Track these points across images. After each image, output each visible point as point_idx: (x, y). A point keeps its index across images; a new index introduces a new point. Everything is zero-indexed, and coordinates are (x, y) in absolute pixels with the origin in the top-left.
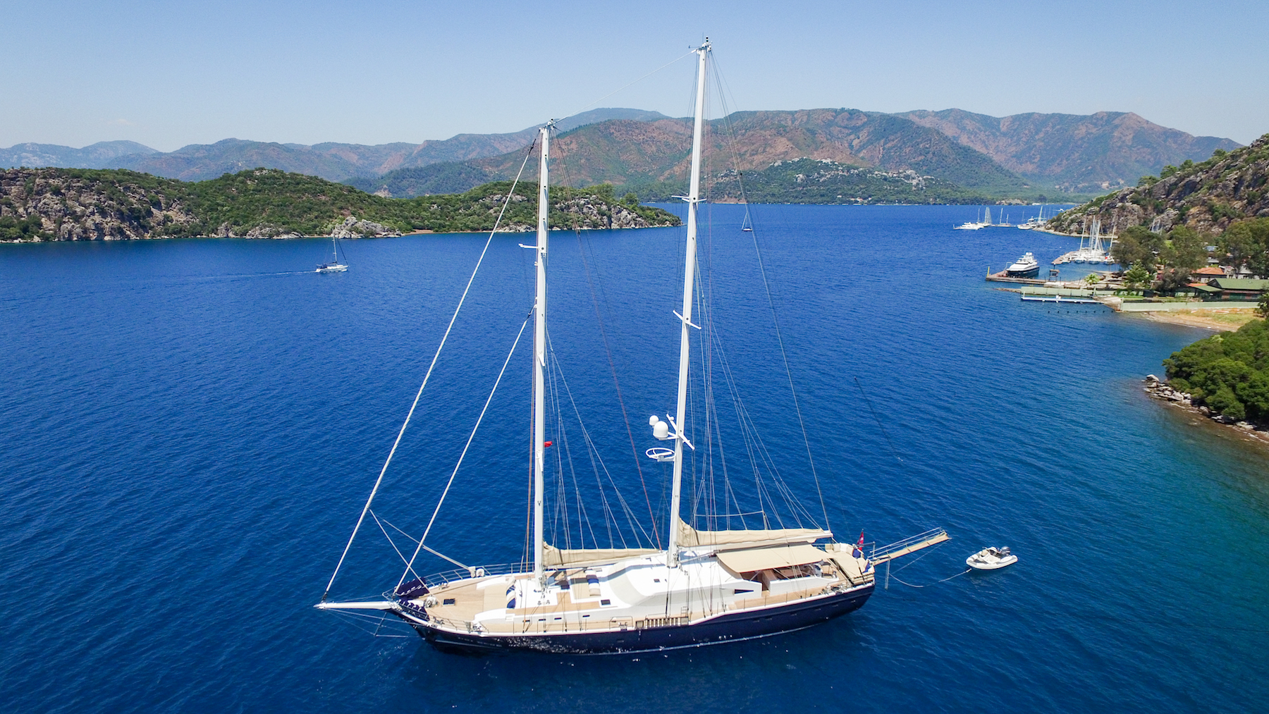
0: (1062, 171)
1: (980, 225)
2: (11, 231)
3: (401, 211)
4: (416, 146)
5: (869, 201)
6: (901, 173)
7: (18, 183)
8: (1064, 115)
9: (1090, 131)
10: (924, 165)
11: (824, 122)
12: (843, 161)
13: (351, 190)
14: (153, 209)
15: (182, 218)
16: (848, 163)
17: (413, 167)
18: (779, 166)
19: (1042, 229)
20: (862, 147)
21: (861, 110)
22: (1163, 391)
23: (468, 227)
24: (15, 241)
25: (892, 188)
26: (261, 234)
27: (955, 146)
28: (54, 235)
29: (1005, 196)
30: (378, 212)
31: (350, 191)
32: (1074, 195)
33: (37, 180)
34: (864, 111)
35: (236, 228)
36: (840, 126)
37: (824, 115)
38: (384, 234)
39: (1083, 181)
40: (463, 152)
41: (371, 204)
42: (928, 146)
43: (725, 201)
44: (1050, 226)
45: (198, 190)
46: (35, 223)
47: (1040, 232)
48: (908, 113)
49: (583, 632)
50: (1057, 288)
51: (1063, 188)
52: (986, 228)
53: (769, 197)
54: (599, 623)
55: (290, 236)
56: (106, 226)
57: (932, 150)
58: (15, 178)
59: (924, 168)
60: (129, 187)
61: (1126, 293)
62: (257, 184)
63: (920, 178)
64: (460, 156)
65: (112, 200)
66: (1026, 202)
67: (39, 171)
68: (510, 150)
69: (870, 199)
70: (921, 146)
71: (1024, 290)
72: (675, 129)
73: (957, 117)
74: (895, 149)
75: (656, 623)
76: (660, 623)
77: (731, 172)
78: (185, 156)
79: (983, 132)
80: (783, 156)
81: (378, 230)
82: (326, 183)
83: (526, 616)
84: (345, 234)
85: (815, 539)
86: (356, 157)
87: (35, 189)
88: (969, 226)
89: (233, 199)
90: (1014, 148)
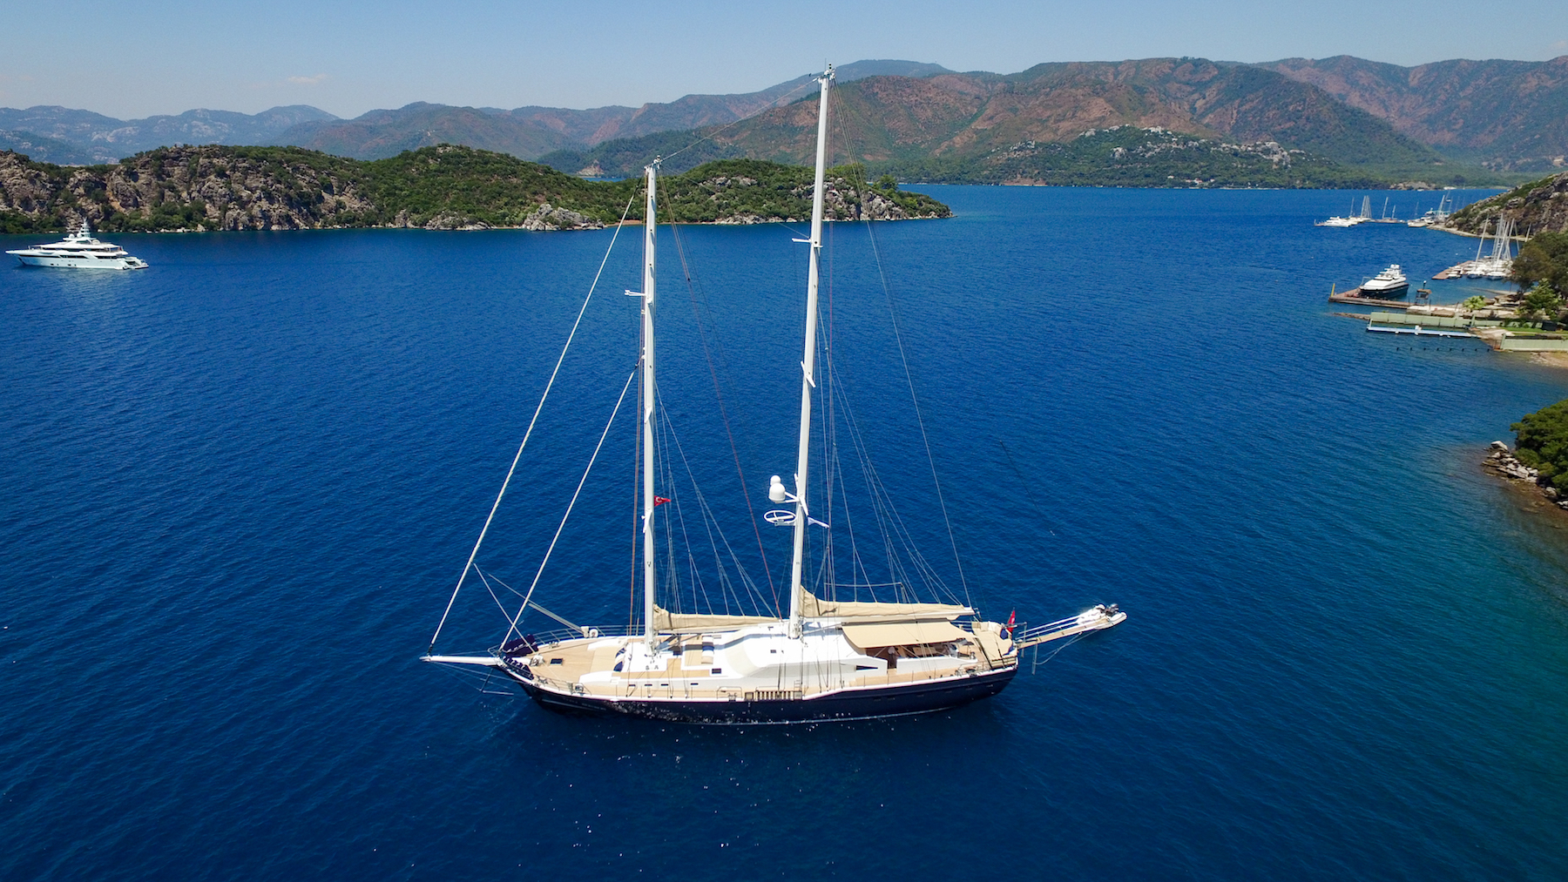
0: (1495, 141)
1: (1353, 221)
2: (174, 219)
3: (605, 197)
4: (635, 109)
5: (1210, 184)
6: (1259, 145)
7: (181, 163)
8: (1505, 62)
9: (1544, 84)
10: (1292, 134)
11: (1157, 76)
12: (1179, 130)
13: (547, 171)
14: (324, 194)
15: (356, 204)
16: (1187, 132)
17: (630, 137)
18: (1091, 136)
19: (1440, 227)
20: (1208, 111)
21: (1210, 60)
22: (1507, 463)
23: (683, 217)
24: (179, 231)
25: (1244, 166)
26: (443, 224)
27: (1341, 109)
28: (219, 224)
29: (1405, 177)
30: (578, 197)
31: (546, 173)
32: (1509, 175)
33: (201, 160)
35: (415, 216)
36: (1180, 82)
37: (1158, 67)
38: (583, 225)
39: (1525, 155)
40: (691, 117)
41: (570, 188)
42: (1300, 108)
43: (1018, 182)
44: (1452, 222)
45: (373, 171)
46: (198, 210)
47: (1438, 230)
48: (1277, 63)
49: (689, 700)
50: (1426, 314)
51: (1493, 164)
52: (1360, 225)
53: (1075, 178)
54: (708, 692)
55: (476, 227)
56: (274, 213)
57: (1305, 113)
58: (179, 157)
59: (1293, 138)
60: (298, 168)
61: (1517, 324)
62: (440, 163)
63: (1285, 153)
64: (688, 123)
65: (280, 182)
66: (1434, 185)
67: (203, 150)
68: (748, 115)
69: (1212, 181)
70: (1291, 108)
71: (1376, 316)
72: (958, 87)
73: (1347, 67)
74: (1253, 112)
75: (767, 696)
76: (772, 696)
77: (1027, 144)
79: (1382, 88)
80: (1097, 123)
81: (577, 220)
82: (518, 163)
83: (630, 680)
84: (538, 226)
85: (957, 616)
86: (563, 125)
87: (199, 169)
88: (1336, 222)
89: (412, 181)
90: (1426, 110)
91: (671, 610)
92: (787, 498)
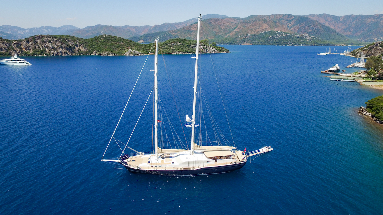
0: (360, 34)
1: (327, 53)
2: (38, 53)
3: (145, 48)
4: (152, 26)
5: (292, 45)
6: (304, 35)
9: (372, 21)
10: (312, 32)
11: (279, 18)
12: (285, 32)
13: (131, 41)
14: (75, 47)
15: (83, 49)
16: (287, 32)
17: (151, 33)
18: (263, 33)
19: (348, 55)
20: (291, 27)
22: (364, 112)
23: (164, 53)
24: (40, 56)
25: (300, 40)
26: (105, 54)
27: (323, 26)
28: (49, 54)
29: (339, 43)
30: (138, 48)
32: (363, 43)
33: (45, 38)
34: (293, 15)
35: (98, 52)
36: (285, 20)
37: (279, 16)
38: (140, 54)
39: (368, 38)
40: (166, 28)
41: (136, 45)
43: (246, 44)
44: (350, 54)
45: (88, 41)
46: (44, 51)
48: (308, 15)
49: (166, 170)
50: (344, 76)
51: (360, 40)
52: (329, 54)
53: (259, 43)
54: (171, 168)
55: (113, 55)
56: (63, 52)
57: (315, 27)
58: (39, 38)
59: (312, 34)
60: (69, 40)
61: (366, 78)
62: (104, 39)
63: (310, 37)
64: (165, 30)
65: (64, 44)
66: (346, 45)
67: (45, 36)
68: (180, 28)
70: (311, 26)
71: (332, 76)
72: (231, 21)
73: (325, 16)
74: (302, 27)
75: (185, 169)
76: (187, 169)
77: (248, 35)
78: (86, 30)
79: (334, 22)
80: (265, 30)
81: (138, 53)
82: (123, 39)
83: (152, 165)
84: (128, 55)
85: (232, 149)
86: (134, 30)
87: (44, 41)
88: (322, 54)
89: (97, 44)
90: (344, 27)
91: (162, 148)
92: (190, 121)
